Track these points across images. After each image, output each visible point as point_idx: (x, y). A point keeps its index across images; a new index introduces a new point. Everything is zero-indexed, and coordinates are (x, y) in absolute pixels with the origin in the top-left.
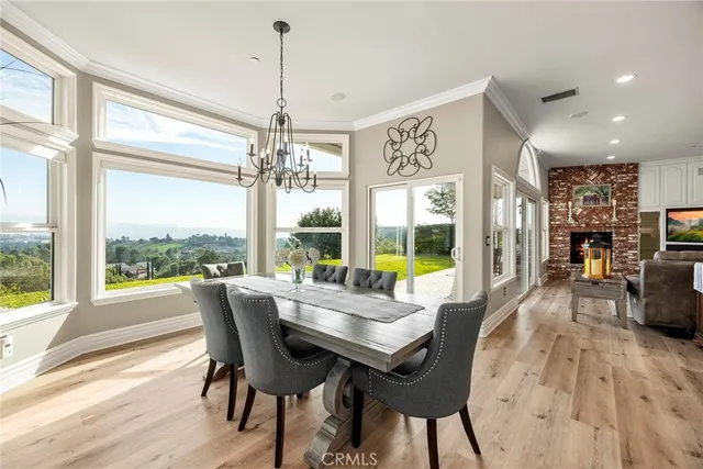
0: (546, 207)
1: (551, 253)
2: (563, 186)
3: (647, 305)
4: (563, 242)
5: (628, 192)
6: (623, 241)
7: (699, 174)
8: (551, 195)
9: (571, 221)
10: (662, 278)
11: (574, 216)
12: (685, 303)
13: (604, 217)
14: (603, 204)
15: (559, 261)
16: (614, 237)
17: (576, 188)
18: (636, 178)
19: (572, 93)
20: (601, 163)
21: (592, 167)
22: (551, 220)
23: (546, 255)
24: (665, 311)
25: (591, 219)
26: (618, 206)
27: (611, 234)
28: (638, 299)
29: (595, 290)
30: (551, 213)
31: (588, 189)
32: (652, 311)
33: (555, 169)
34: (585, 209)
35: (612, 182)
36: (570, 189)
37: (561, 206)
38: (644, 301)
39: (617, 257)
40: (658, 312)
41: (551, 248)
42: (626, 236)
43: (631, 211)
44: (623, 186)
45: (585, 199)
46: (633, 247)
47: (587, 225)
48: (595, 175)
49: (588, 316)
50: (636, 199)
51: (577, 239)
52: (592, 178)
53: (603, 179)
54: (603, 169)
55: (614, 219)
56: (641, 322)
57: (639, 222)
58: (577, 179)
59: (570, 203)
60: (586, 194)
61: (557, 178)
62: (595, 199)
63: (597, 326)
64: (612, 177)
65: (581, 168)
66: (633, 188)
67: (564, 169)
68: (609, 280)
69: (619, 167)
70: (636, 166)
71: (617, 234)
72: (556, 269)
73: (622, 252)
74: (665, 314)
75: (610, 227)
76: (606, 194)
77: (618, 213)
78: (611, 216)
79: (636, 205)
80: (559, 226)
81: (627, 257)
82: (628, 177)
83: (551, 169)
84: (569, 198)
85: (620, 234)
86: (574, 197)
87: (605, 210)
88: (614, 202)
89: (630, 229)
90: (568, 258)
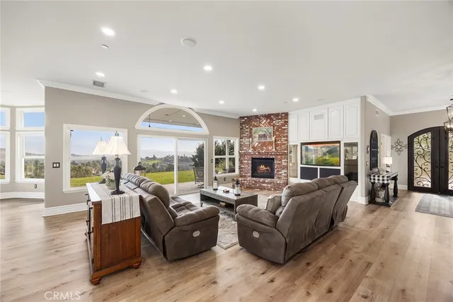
1: (240, 171)
2: (248, 128)
4: (248, 164)
5: (282, 131)
6: (279, 164)
7: (315, 119)
8: (241, 134)
9: (252, 150)
11: (253, 147)
13: (270, 148)
15: (245, 176)
16: (275, 161)
17: (254, 129)
18: (286, 123)
20: (267, 113)
21: (262, 116)
22: (241, 150)
25: (262, 149)
26: (275, 141)
30: (241, 146)
31: (261, 130)
33: (243, 118)
34: (259, 143)
36: (251, 129)
37: (246, 141)
39: (276, 174)
42: (281, 160)
43: (284, 144)
44: (279, 128)
45: (259, 136)
46: (284, 168)
47: (260, 153)
48: (265, 121)
50: (287, 137)
52: (263, 122)
53: (269, 123)
54: (268, 117)
58: (255, 124)
59: (251, 139)
60: (260, 133)
61: (244, 123)
62: (265, 136)
64: (274, 122)
65: (257, 116)
66: (285, 129)
67: (248, 117)
69: (277, 115)
70: (287, 114)
75: (272, 155)
76: (270, 133)
77: (276, 145)
79: (287, 140)
80: (245, 154)
81: (281, 174)
82: (282, 122)
83: (241, 117)
84: (251, 136)
85: (277, 159)
86: (254, 135)
87: (271, 143)
88: (273, 139)
89: (283, 157)
90: (250, 174)
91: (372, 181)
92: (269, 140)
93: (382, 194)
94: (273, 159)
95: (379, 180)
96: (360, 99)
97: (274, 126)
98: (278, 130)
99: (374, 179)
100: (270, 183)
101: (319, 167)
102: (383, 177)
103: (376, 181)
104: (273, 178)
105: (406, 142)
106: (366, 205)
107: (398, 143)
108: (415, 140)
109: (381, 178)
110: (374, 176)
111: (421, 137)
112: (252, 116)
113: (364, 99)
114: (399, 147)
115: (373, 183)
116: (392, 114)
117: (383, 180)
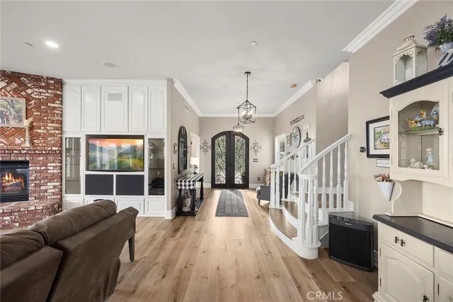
5: (47, 111)
6: (40, 172)
13: (18, 141)
14: (15, 124)
18: (59, 97)
26: (32, 128)
39: (32, 191)
42: (45, 165)
43: (53, 135)
44: (41, 103)
46: (53, 177)
48: (4, 84)
50: (61, 122)
53: (16, 91)
64: (29, 91)
66: (54, 108)
69: (37, 79)
76: (19, 112)
79: (59, 128)
81: (46, 191)
85: (35, 164)
87: (19, 131)
88: (26, 123)
89: (51, 158)
91: (179, 187)
92: (13, 123)
93: (188, 201)
94: (27, 162)
95: (185, 186)
96: (166, 81)
97: (28, 98)
98: (38, 108)
99: (181, 185)
100: (10, 214)
101: (115, 174)
102: (189, 181)
103: (183, 188)
104: (27, 199)
105: (210, 143)
106: (172, 220)
107: (205, 143)
108: (216, 141)
109: (187, 183)
110: (181, 181)
111: (220, 138)
113: (171, 82)
114: (205, 148)
115: (180, 190)
116: (201, 115)
117: (189, 185)
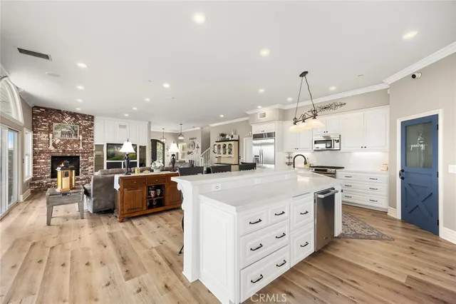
0: (29, 136)
1: (34, 173)
2: (45, 122)
3: (94, 202)
4: (45, 163)
5: (88, 131)
6: (86, 161)
7: (120, 128)
8: (35, 127)
9: (51, 148)
10: (101, 185)
11: (54, 145)
12: (111, 196)
13: (75, 146)
14: (74, 138)
15: (41, 178)
16: (81, 159)
17: (55, 125)
18: (93, 124)
19: (46, 57)
20: (73, 111)
21: (67, 112)
22: (34, 147)
23: (29, 174)
24: (103, 202)
25: (66, 147)
27: (79, 157)
28: (90, 199)
29: (65, 199)
30: (34, 141)
31: (64, 127)
32: (97, 204)
33: (38, 107)
34: (62, 140)
35: (80, 125)
36: (50, 125)
37: (43, 136)
38: (93, 199)
39: (82, 171)
40: (99, 204)
41: (34, 169)
42: (88, 158)
43: (90, 143)
44: (86, 128)
45: (62, 133)
46: (91, 164)
47: (64, 151)
48: (69, 118)
49: (60, 217)
50: (93, 137)
51: (56, 160)
52: (67, 119)
53: (74, 121)
54: (73, 115)
55: (81, 148)
56: (91, 212)
57: (94, 150)
58: (57, 119)
59: (51, 135)
60: (63, 130)
61: (40, 114)
62: (69, 134)
63: (66, 223)
64: (80, 122)
65: (59, 111)
66: (91, 130)
67: (47, 109)
68: (74, 191)
69: (84, 116)
70: (93, 117)
71: (82, 157)
72: (38, 184)
73: (85, 168)
74: (103, 204)
75: (78, 153)
76: (76, 132)
77: (83, 144)
78: (79, 146)
79: (93, 140)
80: (42, 152)
81: (88, 171)
82: (88, 123)
83: (35, 107)
84: (50, 131)
86: (54, 131)
87: (77, 142)
88: (80, 137)
90: (49, 175)
96: (148, 122)
112: (51, 109)
